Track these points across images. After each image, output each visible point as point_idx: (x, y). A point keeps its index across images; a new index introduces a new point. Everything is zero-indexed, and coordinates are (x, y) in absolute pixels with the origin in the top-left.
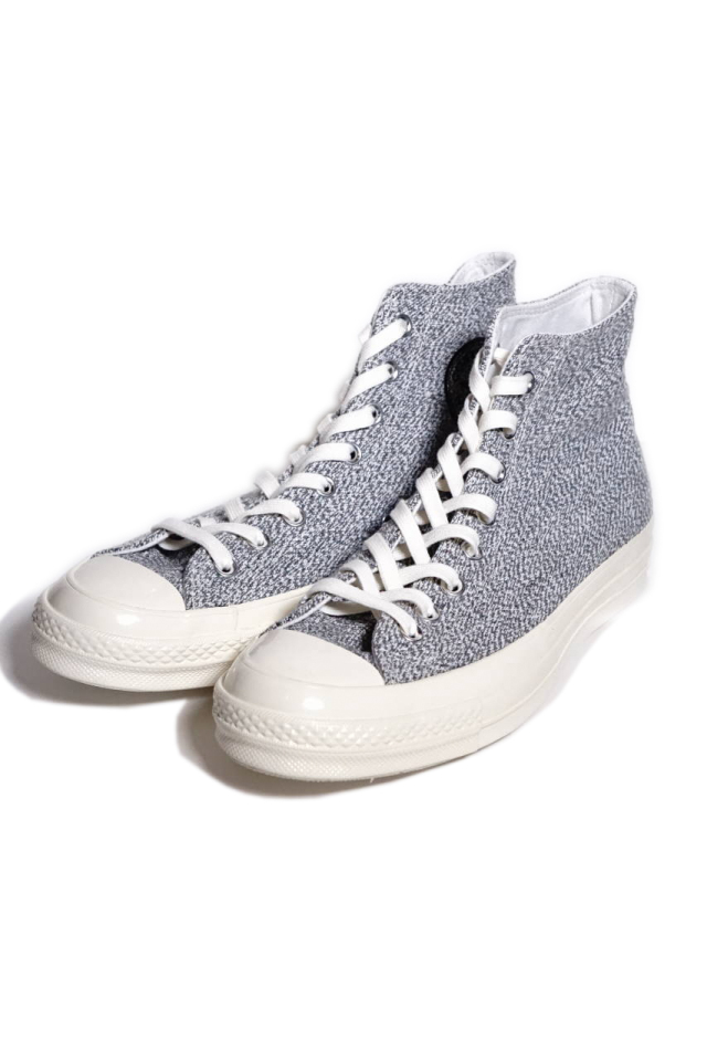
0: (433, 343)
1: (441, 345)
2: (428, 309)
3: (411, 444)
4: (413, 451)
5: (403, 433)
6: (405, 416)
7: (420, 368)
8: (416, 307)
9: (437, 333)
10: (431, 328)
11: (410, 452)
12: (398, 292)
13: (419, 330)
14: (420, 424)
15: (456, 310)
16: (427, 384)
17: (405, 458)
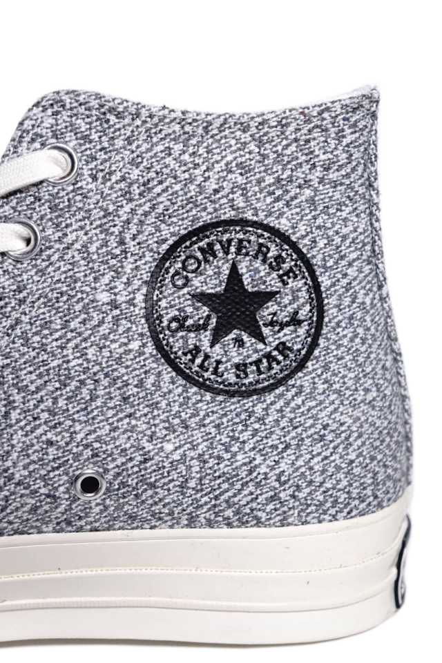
0: (127, 208)
1: (146, 214)
2: (119, 143)
3: (40, 376)
4: (38, 389)
5: (33, 354)
6: (46, 324)
7: (93, 249)
8: (95, 136)
9: (136, 190)
10: (123, 179)
11: (32, 388)
12: (54, 104)
13: (94, 178)
14: (71, 345)
15: (186, 157)
16: (106, 280)
17: (18, 398)
